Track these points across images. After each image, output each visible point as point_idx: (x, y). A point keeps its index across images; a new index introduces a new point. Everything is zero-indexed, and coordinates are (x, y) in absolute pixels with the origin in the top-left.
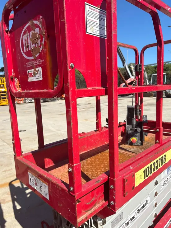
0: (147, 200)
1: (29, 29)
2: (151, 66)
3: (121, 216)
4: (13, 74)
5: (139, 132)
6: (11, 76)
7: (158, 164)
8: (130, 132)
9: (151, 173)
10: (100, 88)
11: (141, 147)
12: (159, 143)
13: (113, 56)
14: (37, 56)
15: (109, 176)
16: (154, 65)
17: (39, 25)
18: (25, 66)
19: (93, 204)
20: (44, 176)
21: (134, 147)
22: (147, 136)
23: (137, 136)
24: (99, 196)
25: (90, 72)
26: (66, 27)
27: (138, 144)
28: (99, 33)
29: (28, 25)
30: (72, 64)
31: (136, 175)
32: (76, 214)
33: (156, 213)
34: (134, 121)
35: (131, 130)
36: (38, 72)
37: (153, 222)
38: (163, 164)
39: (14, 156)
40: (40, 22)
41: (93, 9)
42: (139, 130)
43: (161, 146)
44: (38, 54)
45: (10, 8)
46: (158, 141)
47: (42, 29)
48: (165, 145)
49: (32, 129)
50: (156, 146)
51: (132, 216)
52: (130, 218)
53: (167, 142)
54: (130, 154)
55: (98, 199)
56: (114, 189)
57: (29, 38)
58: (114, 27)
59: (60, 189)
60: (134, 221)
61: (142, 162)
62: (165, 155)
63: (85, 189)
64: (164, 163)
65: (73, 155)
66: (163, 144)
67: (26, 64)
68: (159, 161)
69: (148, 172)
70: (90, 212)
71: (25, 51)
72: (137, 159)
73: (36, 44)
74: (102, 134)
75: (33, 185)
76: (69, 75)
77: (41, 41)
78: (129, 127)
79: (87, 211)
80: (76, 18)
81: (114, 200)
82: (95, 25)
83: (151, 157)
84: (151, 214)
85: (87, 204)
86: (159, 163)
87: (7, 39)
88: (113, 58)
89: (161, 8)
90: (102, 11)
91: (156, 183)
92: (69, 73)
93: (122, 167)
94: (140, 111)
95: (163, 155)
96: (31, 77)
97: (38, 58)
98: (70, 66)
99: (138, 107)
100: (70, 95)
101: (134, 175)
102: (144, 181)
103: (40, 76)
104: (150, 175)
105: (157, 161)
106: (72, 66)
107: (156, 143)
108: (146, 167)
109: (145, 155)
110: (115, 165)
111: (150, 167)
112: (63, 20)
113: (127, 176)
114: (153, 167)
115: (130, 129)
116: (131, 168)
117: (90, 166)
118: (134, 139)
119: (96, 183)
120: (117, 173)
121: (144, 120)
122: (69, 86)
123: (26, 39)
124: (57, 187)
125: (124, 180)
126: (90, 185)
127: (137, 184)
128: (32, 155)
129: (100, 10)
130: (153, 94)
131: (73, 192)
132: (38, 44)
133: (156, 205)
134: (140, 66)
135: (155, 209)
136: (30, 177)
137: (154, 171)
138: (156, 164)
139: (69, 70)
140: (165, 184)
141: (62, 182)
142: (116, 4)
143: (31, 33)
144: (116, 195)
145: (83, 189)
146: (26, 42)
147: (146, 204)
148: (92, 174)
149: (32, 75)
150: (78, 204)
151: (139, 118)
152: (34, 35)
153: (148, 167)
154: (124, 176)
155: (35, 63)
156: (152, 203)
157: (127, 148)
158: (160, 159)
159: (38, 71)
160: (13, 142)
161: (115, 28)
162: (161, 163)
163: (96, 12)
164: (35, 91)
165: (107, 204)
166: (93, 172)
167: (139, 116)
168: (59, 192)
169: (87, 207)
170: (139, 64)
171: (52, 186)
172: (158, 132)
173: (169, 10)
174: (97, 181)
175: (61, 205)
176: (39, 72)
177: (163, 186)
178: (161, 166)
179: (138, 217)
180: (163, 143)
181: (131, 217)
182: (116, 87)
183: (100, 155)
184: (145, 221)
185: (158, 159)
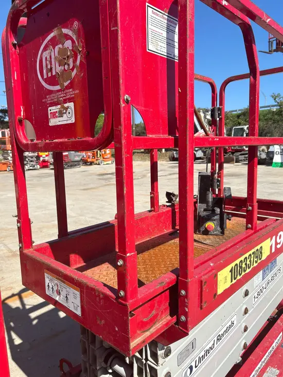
0: (233, 320)
1: (54, 42)
2: (232, 114)
3: (193, 344)
4: (22, 114)
5: (218, 214)
6: (18, 117)
7: (250, 261)
8: (203, 214)
9: (240, 275)
10: (166, 136)
11: (221, 237)
12: (252, 229)
13: (188, 87)
14: (66, 84)
15: (178, 277)
16: (236, 113)
17: (72, 36)
18: (44, 101)
19: (153, 321)
20: (74, 277)
21: (211, 237)
22: (230, 220)
23: (215, 220)
24: (163, 307)
25: (152, 110)
26: (119, 38)
27: (217, 232)
28: (166, 51)
29: (52, 35)
30: (126, 97)
31: (218, 276)
32: (128, 334)
33: (245, 343)
34: (210, 197)
35: (205, 210)
36: (66, 111)
37: (241, 357)
38: (259, 261)
39: (20, 248)
40: (73, 31)
41: (157, 15)
42: (218, 210)
43: (255, 233)
44: (69, 81)
45: (21, 8)
46: (250, 226)
47: (76, 42)
48: (261, 231)
49: (36, 213)
50: (247, 233)
51: (210, 345)
52: (206, 349)
53: (263, 228)
54: (206, 247)
55: (160, 313)
56: (186, 296)
57: (53, 57)
58: (190, 43)
59: (101, 296)
60: (213, 354)
61: (228, 255)
62: (261, 247)
63: (143, 295)
64: (260, 259)
65: (125, 239)
66: (258, 231)
67: (46, 98)
68: (252, 256)
69: (237, 272)
70: (148, 334)
71: (45, 77)
72: (219, 251)
73: (66, 67)
74: (159, 216)
75: (52, 295)
76: (123, 113)
77: (75, 61)
78: (201, 207)
79: (144, 332)
80: (133, 27)
81: (186, 314)
82: (160, 39)
83: (241, 248)
84: (237, 345)
85: (145, 320)
86: (252, 259)
87: (14, 56)
88: (188, 89)
89: (257, 18)
90: (170, 17)
91: (247, 294)
92: (122, 110)
93: (197, 263)
94: (218, 181)
95: (258, 247)
96: (54, 118)
97: (67, 87)
98: (124, 100)
99: (216, 176)
100: (123, 144)
101: (216, 275)
102: (231, 285)
103: (72, 116)
104: (239, 277)
105: (250, 255)
106: (127, 99)
107: (247, 228)
108: (233, 265)
109: (232, 246)
110: (189, 257)
111: (240, 264)
112: (116, 28)
113: (206, 277)
114: (244, 266)
115: (202, 210)
116: (212, 264)
117: (143, 265)
118: (210, 225)
119: (158, 286)
120: (190, 269)
121: (227, 194)
122: (123, 131)
123: (48, 57)
124: (97, 293)
125: (201, 282)
126: (149, 289)
127: (220, 290)
128: (49, 247)
129: (168, 16)
130: (235, 158)
131: (125, 298)
132: (69, 65)
133: (246, 329)
134: (219, 109)
135: (244, 336)
136: (47, 281)
137: (245, 271)
138: (248, 260)
139: (123, 105)
140: (259, 296)
141: (105, 285)
142: (193, 9)
143: (57, 48)
144: (189, 305)
145: (139, 296)
146: (48, 62)
147: (230, 327)
148: (146, 277)
149: (57, 114)
150: (131, 320)
151: (217, 193)
152: (63, 51)
153: (236, 265)
154: (201, 277)
155: (62, 95)
156: (241, 326)
157: (199, 239)
158: (253, 253)
159: (67, 108)
160: (19, 225)
161: (192, 44)
162: (255, 260)
163: (162, 19)
164: (61, 140)
165: (175, 321)
166: (148, 274)
167: (217, 190)
168: (100, 301)
169: (144, 326)
170: (218, 106)
171: (88, 293)
172: (250, 210)
173: (269, 22)
174: (161, 283)
175: (103, 322)
176: (68, 110)
177: (256, 299)
178: (255, 265)
179: (219, 347)
180: (258, 229)
181: (208, 348)
182: (191, 135)
183: (157, 249)
184: (229, 354)
185: (251, 252)
